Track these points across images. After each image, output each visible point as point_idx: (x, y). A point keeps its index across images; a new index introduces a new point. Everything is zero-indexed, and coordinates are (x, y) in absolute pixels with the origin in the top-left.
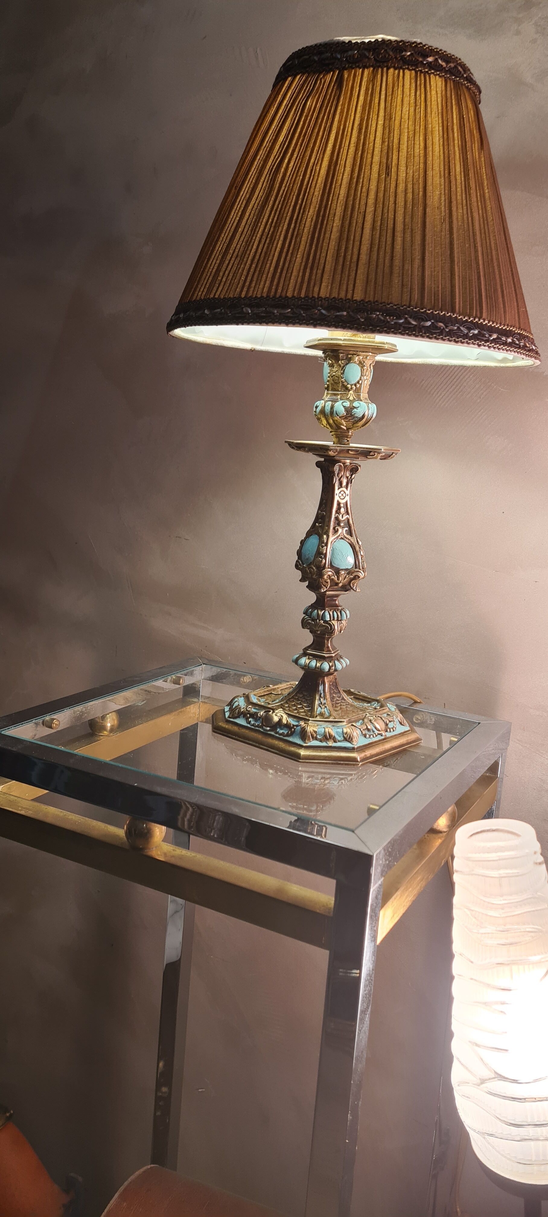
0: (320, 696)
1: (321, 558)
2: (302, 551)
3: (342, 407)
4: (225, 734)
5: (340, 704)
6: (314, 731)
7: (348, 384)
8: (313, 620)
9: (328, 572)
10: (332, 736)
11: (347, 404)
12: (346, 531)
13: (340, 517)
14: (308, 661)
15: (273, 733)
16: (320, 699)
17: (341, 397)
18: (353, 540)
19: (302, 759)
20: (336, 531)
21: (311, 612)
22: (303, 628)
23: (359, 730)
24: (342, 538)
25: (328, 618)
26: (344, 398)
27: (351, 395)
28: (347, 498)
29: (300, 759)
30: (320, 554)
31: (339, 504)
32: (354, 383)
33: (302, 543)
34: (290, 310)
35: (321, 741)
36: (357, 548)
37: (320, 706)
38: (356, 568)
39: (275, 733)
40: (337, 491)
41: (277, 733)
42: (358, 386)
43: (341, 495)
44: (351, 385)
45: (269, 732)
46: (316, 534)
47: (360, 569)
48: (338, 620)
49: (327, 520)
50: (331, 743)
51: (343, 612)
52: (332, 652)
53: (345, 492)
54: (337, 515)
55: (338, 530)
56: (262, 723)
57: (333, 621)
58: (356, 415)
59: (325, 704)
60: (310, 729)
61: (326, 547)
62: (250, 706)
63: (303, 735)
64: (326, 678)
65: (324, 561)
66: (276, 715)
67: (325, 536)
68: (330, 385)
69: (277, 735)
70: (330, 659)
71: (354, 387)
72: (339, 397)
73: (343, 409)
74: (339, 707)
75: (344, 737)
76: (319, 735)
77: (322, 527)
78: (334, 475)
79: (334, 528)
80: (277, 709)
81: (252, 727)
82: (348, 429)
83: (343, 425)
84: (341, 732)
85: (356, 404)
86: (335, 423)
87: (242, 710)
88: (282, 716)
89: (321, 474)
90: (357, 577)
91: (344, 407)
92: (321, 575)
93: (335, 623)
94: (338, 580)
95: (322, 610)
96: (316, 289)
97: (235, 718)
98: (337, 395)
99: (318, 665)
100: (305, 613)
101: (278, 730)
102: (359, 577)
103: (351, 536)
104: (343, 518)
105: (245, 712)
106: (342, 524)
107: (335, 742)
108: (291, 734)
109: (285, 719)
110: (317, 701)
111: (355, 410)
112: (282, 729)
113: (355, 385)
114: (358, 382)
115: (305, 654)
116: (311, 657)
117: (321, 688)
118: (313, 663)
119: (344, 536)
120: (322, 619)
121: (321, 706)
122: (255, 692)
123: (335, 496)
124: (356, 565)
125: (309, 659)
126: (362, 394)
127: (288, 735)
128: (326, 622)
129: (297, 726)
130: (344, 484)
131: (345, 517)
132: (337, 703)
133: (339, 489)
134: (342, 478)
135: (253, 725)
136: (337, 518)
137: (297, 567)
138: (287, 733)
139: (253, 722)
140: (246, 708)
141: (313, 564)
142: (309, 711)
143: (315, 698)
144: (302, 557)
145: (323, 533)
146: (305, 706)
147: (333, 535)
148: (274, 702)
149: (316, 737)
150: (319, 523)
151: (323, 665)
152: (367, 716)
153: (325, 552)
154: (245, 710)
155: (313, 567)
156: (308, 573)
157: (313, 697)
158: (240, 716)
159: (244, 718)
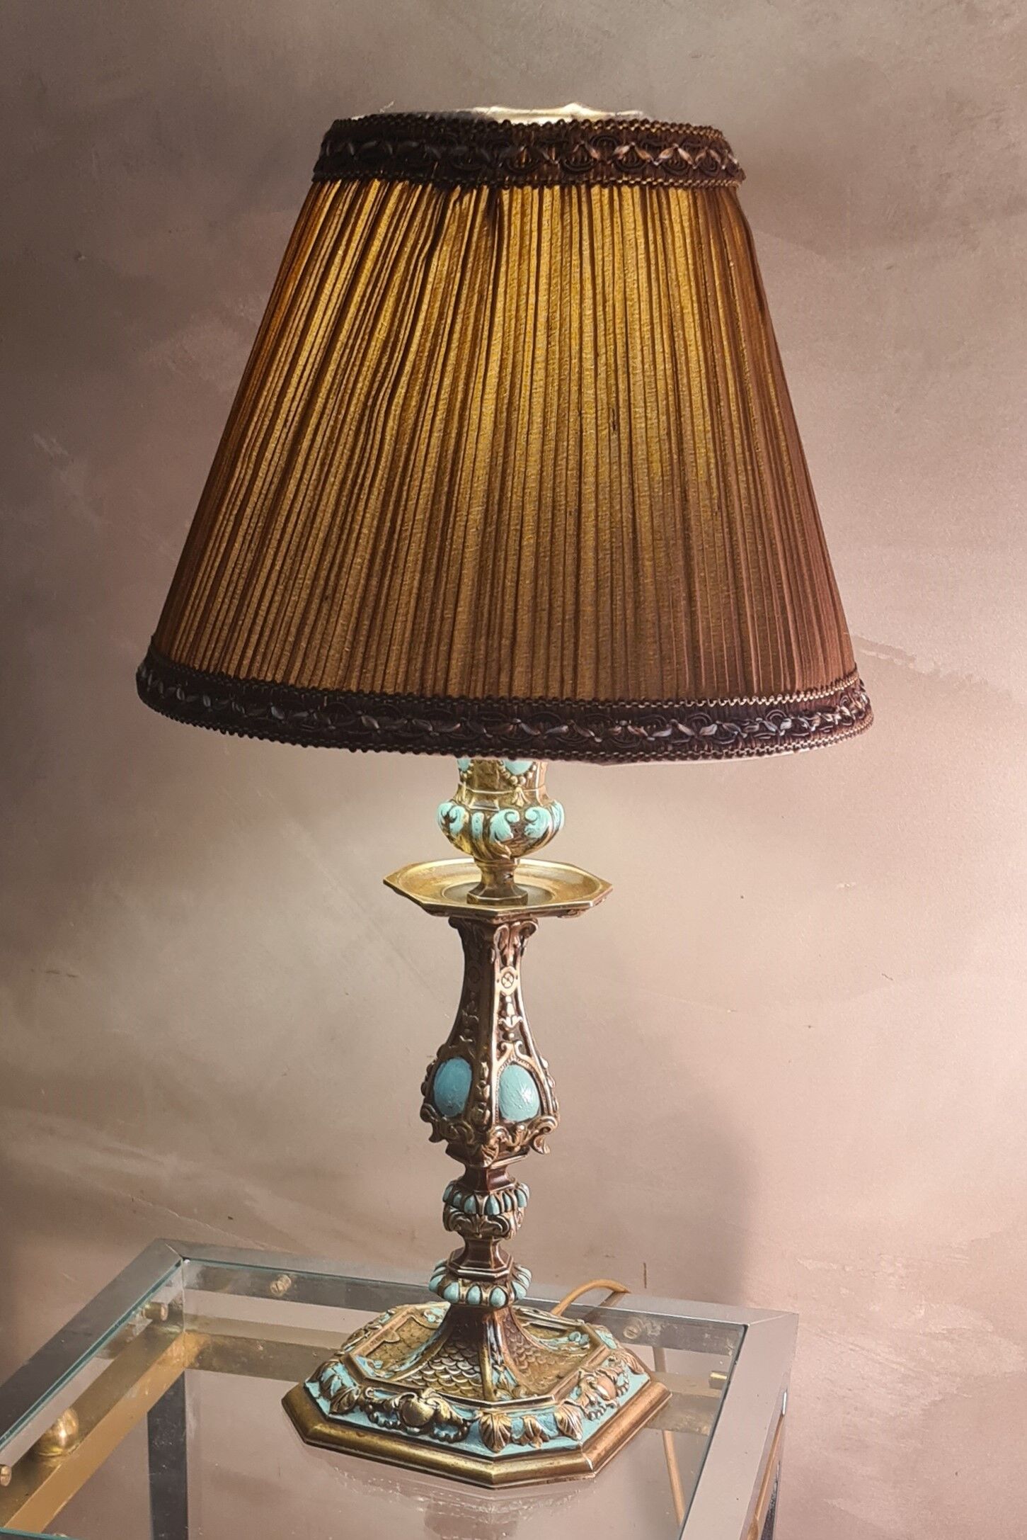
0: (492, 1349)
1: (482, 1107)
2: (435, 1088)
3: (505, 823)
4: (334, 1446)
5: (524, 1357)
6: (506, 1427)
7: (512, 775)
8: (467, 1215)
9: (497, 1132)
10: (538, 1430)
11: (515, 817)
12: (520, 1046)
13: (507, 1022)
14: (464, 1291)
15: (426, 1438)
16: (493, 1356)
17: (500, 802)
18: (534, 1061)
19: (497, 1484)
20: (502, 1051)
21: (463, 1202)
22: (448, 1228)
23: (578, 1408)
24: (514, 1063)
25: (496, 1211)
26: (507, 804)
27: (520, 795)
28: (517, 983)
29: (492, 1484)
30: (477, 1098)
31: (503, 998)
32: (523, 771)
33: (432, 1071)
34: (459, 725)
35: (520, 1444)
36: (542, 1076)
37: (496, 1369)
38: (543, 1113)
39: (430, 1436)
40: (498, 975)
41: (436, 1436)
42: (530, 775)
43: (505, 984)
44: (518, 776)
45: (420, 1437)
46: (462, 1057)
47: (549, 1114)
48: (513, 1209)
49: (485, 1033)
50: (540, 1446)
51: (520, 1193)
52: (505, 1266)
53: (512, 975)
54: (502, 1020)
55: (505, 1048)
56: (402, 1420)
57: (505, 1214)
58: (532, 836)
59: (502, 1362)
60: (497, 1424)
61: (488, 1087)
62: (369, 1389)
63: (488, 1437)
64: (496, 1313)
65: (488, 1112)
66: (426, 1403)
67: (484, 1065)
68: (475, 777)
69: (437, 1441)
70: (504, 1281)
71: (524, 780)
72: (496, 802)
73: (508, 827)
74: (526, 1364)
75: (557, 1428)
76: (515, 1432)
77: (476, 1046)
78: (492, 947)
79: (499, 1046)
80: (424, 1390)
81: (384, 1429)
82: (512, 857)
83: (507, 854)
84: (552, 1421)
85: (530, 814)
86: (490, 851)
87: (356, 1397)
88: (438, 1404)
89: (460, 940)
90: (544, 1129)
91: (509, 822)
92: (484, 1139)
93: (509, 1216)
94: (514, 1141)
95: (483, 1196)
96: (504, 679)
97: (346, 1413)
98: (494, 797)
99: (486, 1295)
100: (449, 1201)
101: (436, 1431)
102: (549, 1129)
103: (529, 1054)
104: (511, 1022)
105: (362, 1401)
106: (512, 1035)
107: (545, 1441)
108: (463, 1438)
109: (446, 1410)
110: (486, 1359)
111: (530, 826)
112: (442, 1429)
113: (526, 775)
114: (530, 769)
115: (452, 1275)
116: (466, 1281)
117: (490, 1333)
118: (475, 1294)
119: (518, 1057)
120: (486, 1214)
121: (497, 1367)
122: (360, 1349)
123: (496, 983)
124: (543, 1110)
125: (464, 1285)
126: (537, 791)
127: (457, 1439)
128: (493, 1217)
129: (472, 1421)
130: (511, 959)
131: (516, 1020)
132: (520, 1355)
133: (501, 969)
134: (506, 950)
135: (385, 1425)
136: (502, 1027)
137: (425, 1116)
138: (456, 1436)
139: (382, 1420)
140: (363, 1392)
141: (465, 1118)
142: (476, 1381)
143: (483, 1353)
144: (436, 1099)
145: (477, 1054)
146: (466, 1371)
147: (498, 1059)
148: (403, 1368)
149: (511, 1438)
150: (467, 1037)
151: (494, 1294)
152: (582, 1376)
153: (487, 1095)
154: (362, 1397)
155: (465, 1123)
156: (455, 1133)
157: (478, 1353)
158: (354, 1409)
159: (363, 1411)
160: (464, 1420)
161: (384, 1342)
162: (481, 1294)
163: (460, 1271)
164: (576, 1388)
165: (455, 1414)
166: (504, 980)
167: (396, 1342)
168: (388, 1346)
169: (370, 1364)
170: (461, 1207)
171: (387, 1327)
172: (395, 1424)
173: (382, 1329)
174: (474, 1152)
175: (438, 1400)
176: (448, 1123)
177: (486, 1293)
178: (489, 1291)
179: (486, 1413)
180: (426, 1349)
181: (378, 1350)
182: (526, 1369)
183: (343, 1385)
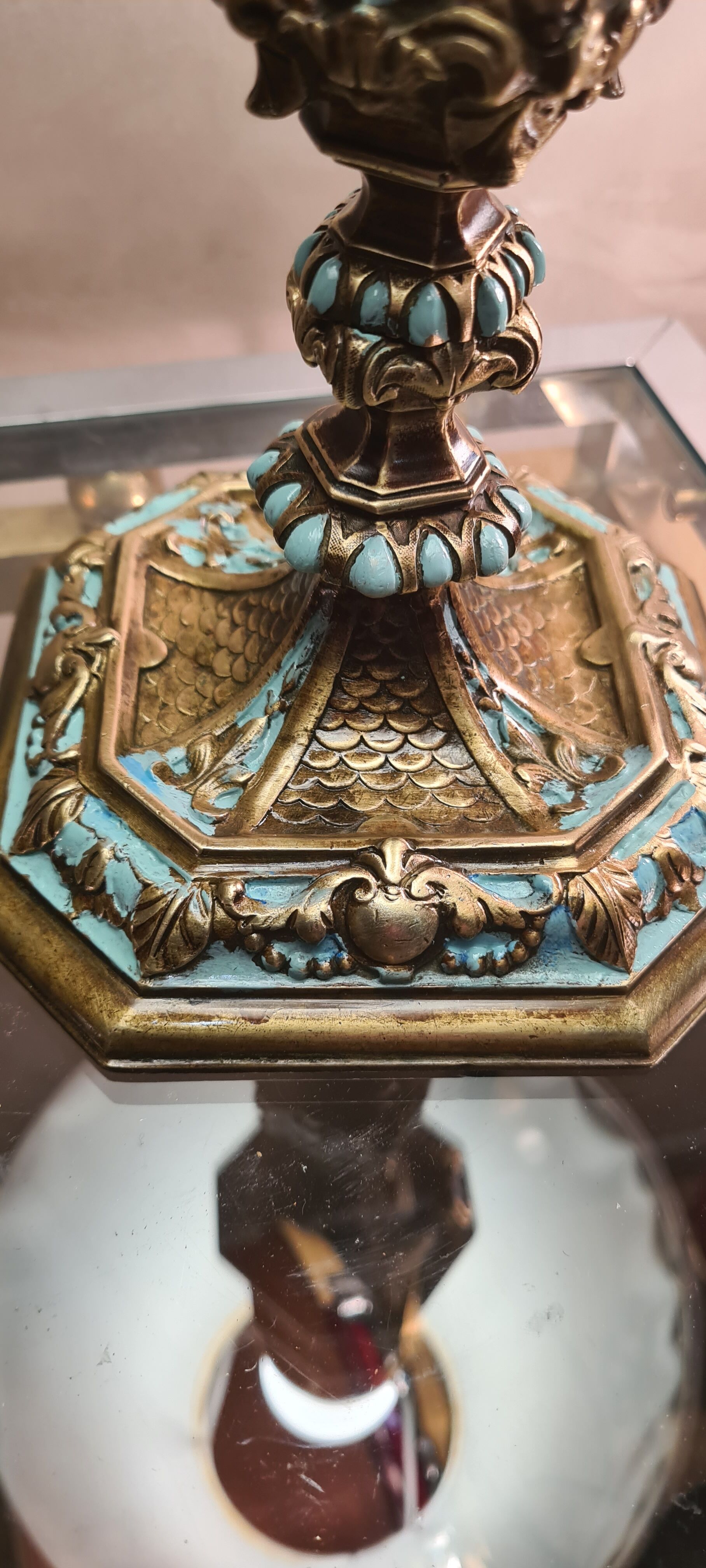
0: (460, 657)
8: (423, 352)
15: (433, 980)
16: (469, 677)
35: (661, 918)
37: (485, 708)
39: (442, 972)
41: (461, 970)
45: (416, 984)
56: (354, 952)
59: (491, 683)
60: (600, 893)
62: (229, 885)
63: (600, 941)
66: (405, 892)
76: (647, 896)
81: (313, 983)
87: (205, 920)
97: (189, 967)
99: (463, 552)
101: (454, 952)
105: (226, 926)
108: (533, 956)
109: (469, 896)
110: (456, 690)
112: (469, 945)
116: (401, 527)
118: (436, 556)
121: (487, 702)
128: (493, 341)
129: (545, 912)
135: (312, 971)
138: (508, 956)
139: (299, 961)
140: (218, 897)
143: (448, 679)
146: (414, 734)
148: (254, 766)
152: (655, 658)
154: (221, 914)
156: (420, 68)
157: (433, 681)
158: (210, 952)
159: (238, 952)
160: (523, 913)
161: (143, 671)
162: (453, 553)
163: (376, 504)
164: (666, 696)
165: (494, 903)
167: (165, 663)
168: (155, 683)
169: (161, 771)
170: (395, 329)
171: (124, 624)
172: (335, 962)
173: (118, 637)
175: (434, 875)
176: (381, 28)
177: (462, 545)
178: (467, 537)
179: (566, 877)
180: (284, 694)
181: (143, 704)
182: (527, 672)
183: (146, 886)
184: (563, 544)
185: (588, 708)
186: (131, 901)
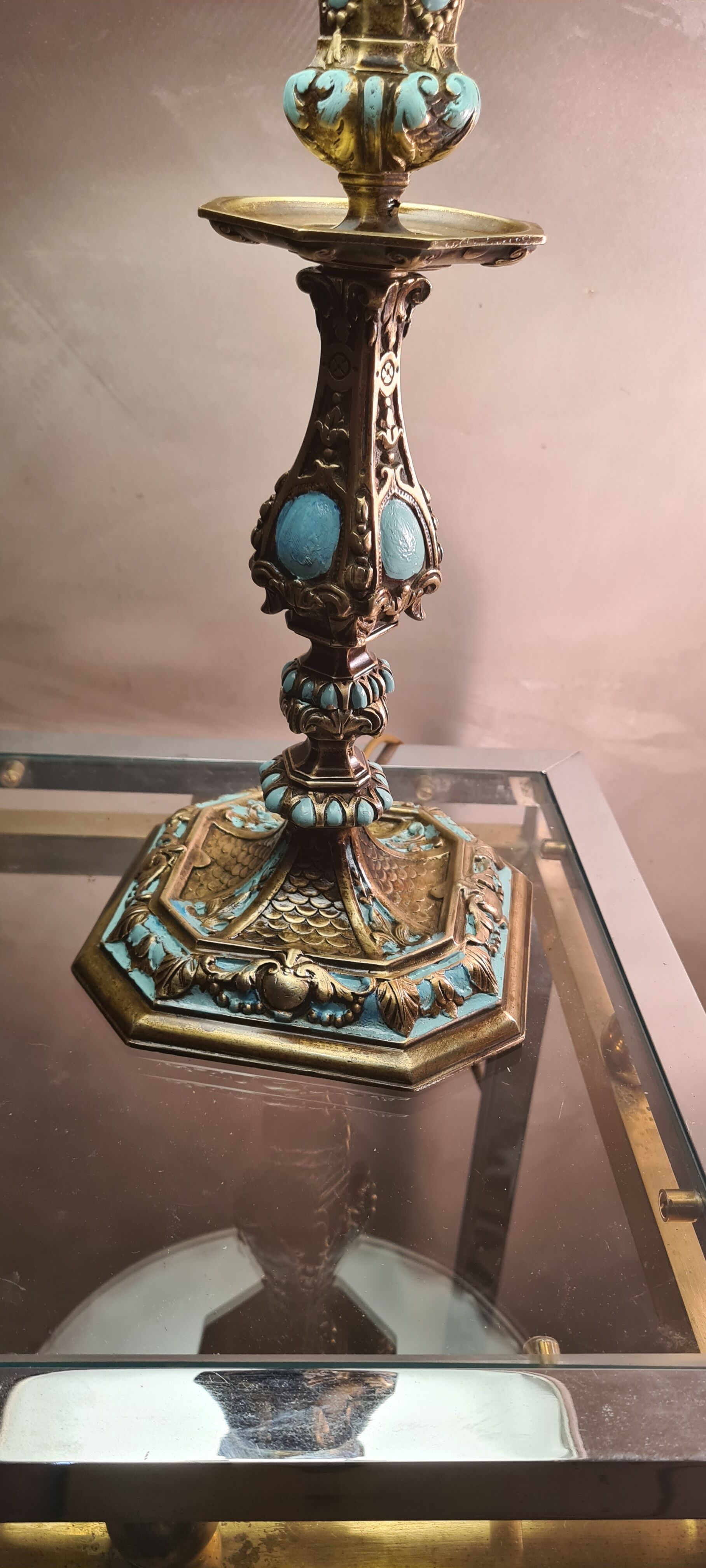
0: (354, 876)
1: (363, 564)
2: (276, 537)
3: (419, 95)
8: (327, 712)
9: (380, 598)
10: (449, 990)
11: (432, 86)
12: (401, 471)
13: (388, 436)
15: (302, 1024)
16: (356, 885)
17: (407, 59)
18: (417, 494)
19: (414, 1083)
20: (382, 479)
21: (317, 693)
23: (483, 948)
24: (395, 496)
25: (364, 704)
26: (419, 62)
27: (436, 49)
28: (397, 378)
29: (410, 1084)
30: (351, 550)
31: (382, 399)
33: (270, 510)
35: (434, 1016)
36: (427, 515)
37: (363, 903)
38: (428, 566)
39: (308, 1020)
40: (378, 364)
41: (318, 1020)
42: (449, 15)
43: (386, 377)
44: (434, 16)
45: (293, 1024)
46: (322, 491)
47: (435, 567)
49: (361, 452)
50: (454, 1014)
51: (386, 672)
53: (393, 365)
54: (382, 433)
55: (386, 474)
56: (265, 1002)
57: (373, 705)
58: (452, 124)
59: (367, 891)
60: (402, 996)
61: (370, 533)
62: (211, 960)
63: (392, 1014)
64: (352, 829)
65: (371, 570)
66: (295, 974)
67: (362, 501)
69: (318, 1027)
70: (368, 789)
72: (403, 59)
73: (422, 103)
75: (471, 985)
76: (424, 1001)
77: (346, 474)
78: (375, 319)
79: (378, 473)
80: (285, 953)
81: (240, 1015)
82: (412, 165)
83: (410, 155)
84: (463, 976)
85: (450, 85)
87: (192, 972)
88: (311, 973)
90: (430, 588)
91: (424, 95)
92: (364, 609)
93: (379, 707)
94: (395, 608)
95: (345, 683)
98: (398, 50)
101: (315, 1012)
102: (432, 586)
103: (410, 482)
104: (392, 438)
105: (202, 977)
106: (391, 456)
107: (460, 1006)
108: (356, 1019)
109: (326, 981)
110: (349, 891)
111: (452, 105)
112: (323, 1008)
113: (444, 14)
115: (299, 787)
116: (319, 795)
117: (348, 855)
118: (335, 812)
119: (400, 488)
120: (350, 707)
121: (365, 899)
122: (170, 888)
123: (375, 377)
124: (429, 561)
127: (346, 1022)
128: (360, 712)
129: (365, 994)
130: (393, 340)
131: (395, 434)
133: (382, 355)
134: (390, 325)
135: (241, 1009)
136: (381, 443)
137: (259, 578)
138: (343, 1017)
139: (235, 1002)
140: (201, 964)
141: (335, 580)
142: (342, 924)
143: (344, 883)
144: (280, 554)
145: (348, 486)
146: (323, 909)
147: (379, 491)
148: (237, 913)
149: (420, 1010)
150: (328, 461)
151: (361, 809)
152: (467, 897)
153: (369, 545)
154: (201, 971)
155: (335, 588)
156: (316, 602)
157: (337, 883)
158: (192, 991)
159: (206, 993)
160: (353, 994)
161: (195, 868)
162: (344, 812)
163: (309, 783)
164: (467, 916)
165: (339, 987)
166: (384, 373)
167: (208, 867)
168: (200, 874)
169: (191, 910)
170: (315, 700)
171: (191, 845)
172: (254, 1006)
173: (187, 850)
174: (344, 625)
175: (311, 967)
176: (304, 588)
177: (349, 810)
178: (352, 805)
179: (380, 981)
180: (261, 881)
181: (190, 883)
182: (394, 893)
183: (167, 954)
184: (441, 842)
185: (423, 916)
186: (159, 961)
